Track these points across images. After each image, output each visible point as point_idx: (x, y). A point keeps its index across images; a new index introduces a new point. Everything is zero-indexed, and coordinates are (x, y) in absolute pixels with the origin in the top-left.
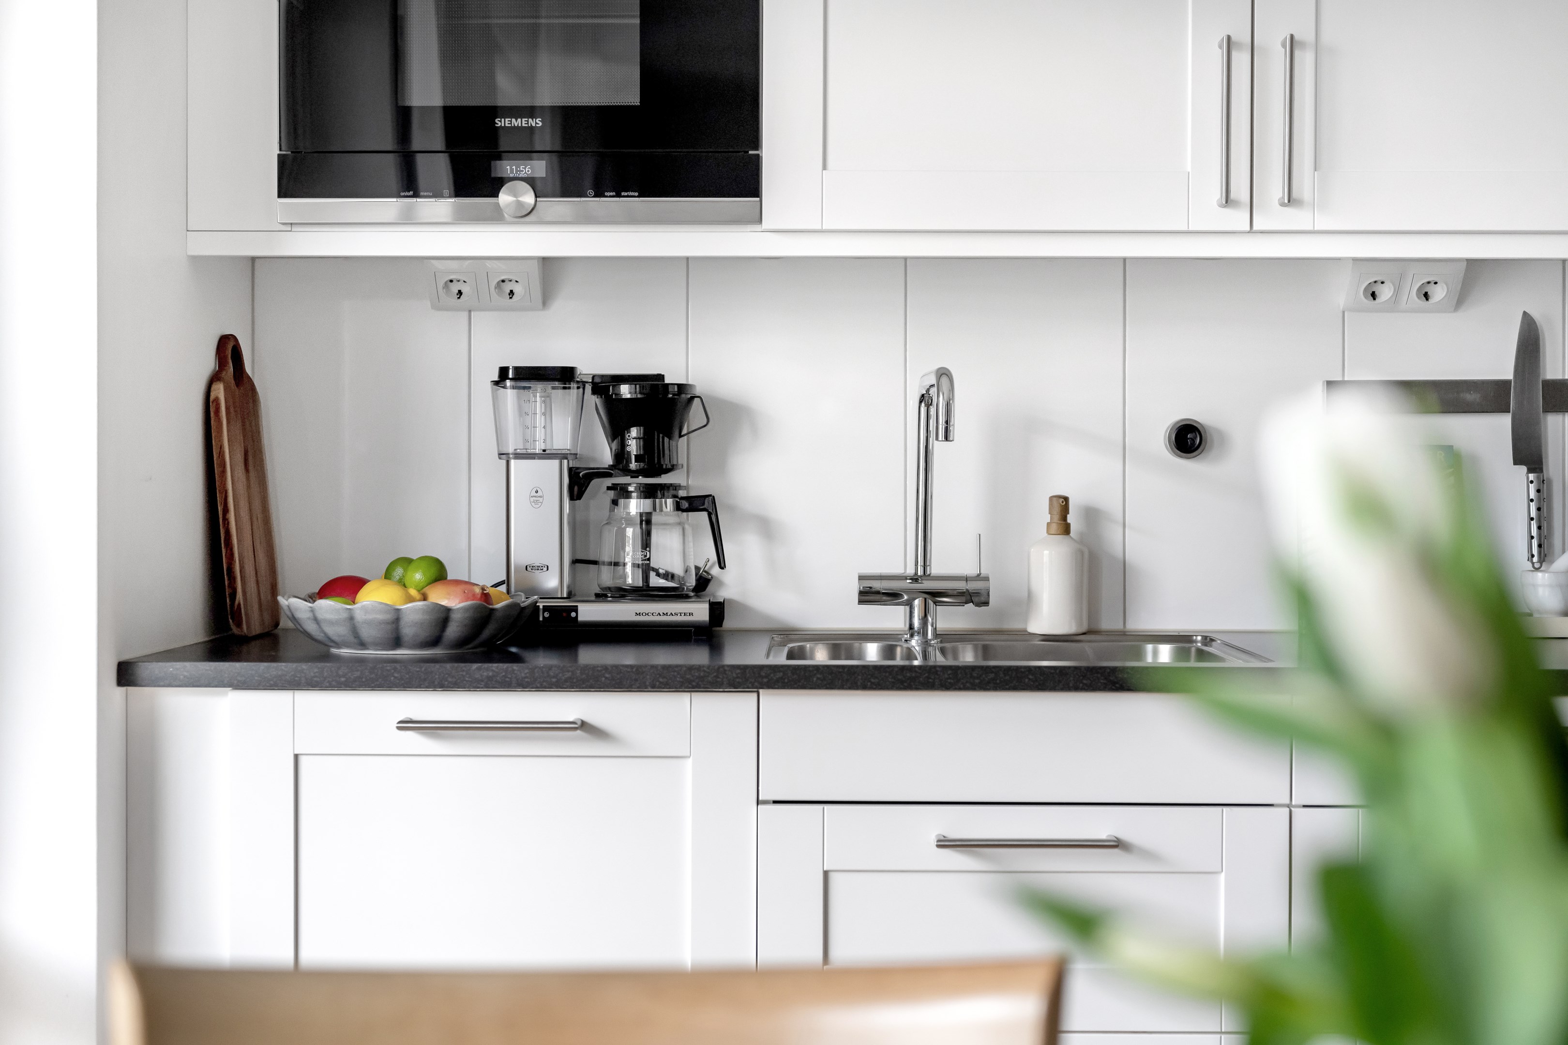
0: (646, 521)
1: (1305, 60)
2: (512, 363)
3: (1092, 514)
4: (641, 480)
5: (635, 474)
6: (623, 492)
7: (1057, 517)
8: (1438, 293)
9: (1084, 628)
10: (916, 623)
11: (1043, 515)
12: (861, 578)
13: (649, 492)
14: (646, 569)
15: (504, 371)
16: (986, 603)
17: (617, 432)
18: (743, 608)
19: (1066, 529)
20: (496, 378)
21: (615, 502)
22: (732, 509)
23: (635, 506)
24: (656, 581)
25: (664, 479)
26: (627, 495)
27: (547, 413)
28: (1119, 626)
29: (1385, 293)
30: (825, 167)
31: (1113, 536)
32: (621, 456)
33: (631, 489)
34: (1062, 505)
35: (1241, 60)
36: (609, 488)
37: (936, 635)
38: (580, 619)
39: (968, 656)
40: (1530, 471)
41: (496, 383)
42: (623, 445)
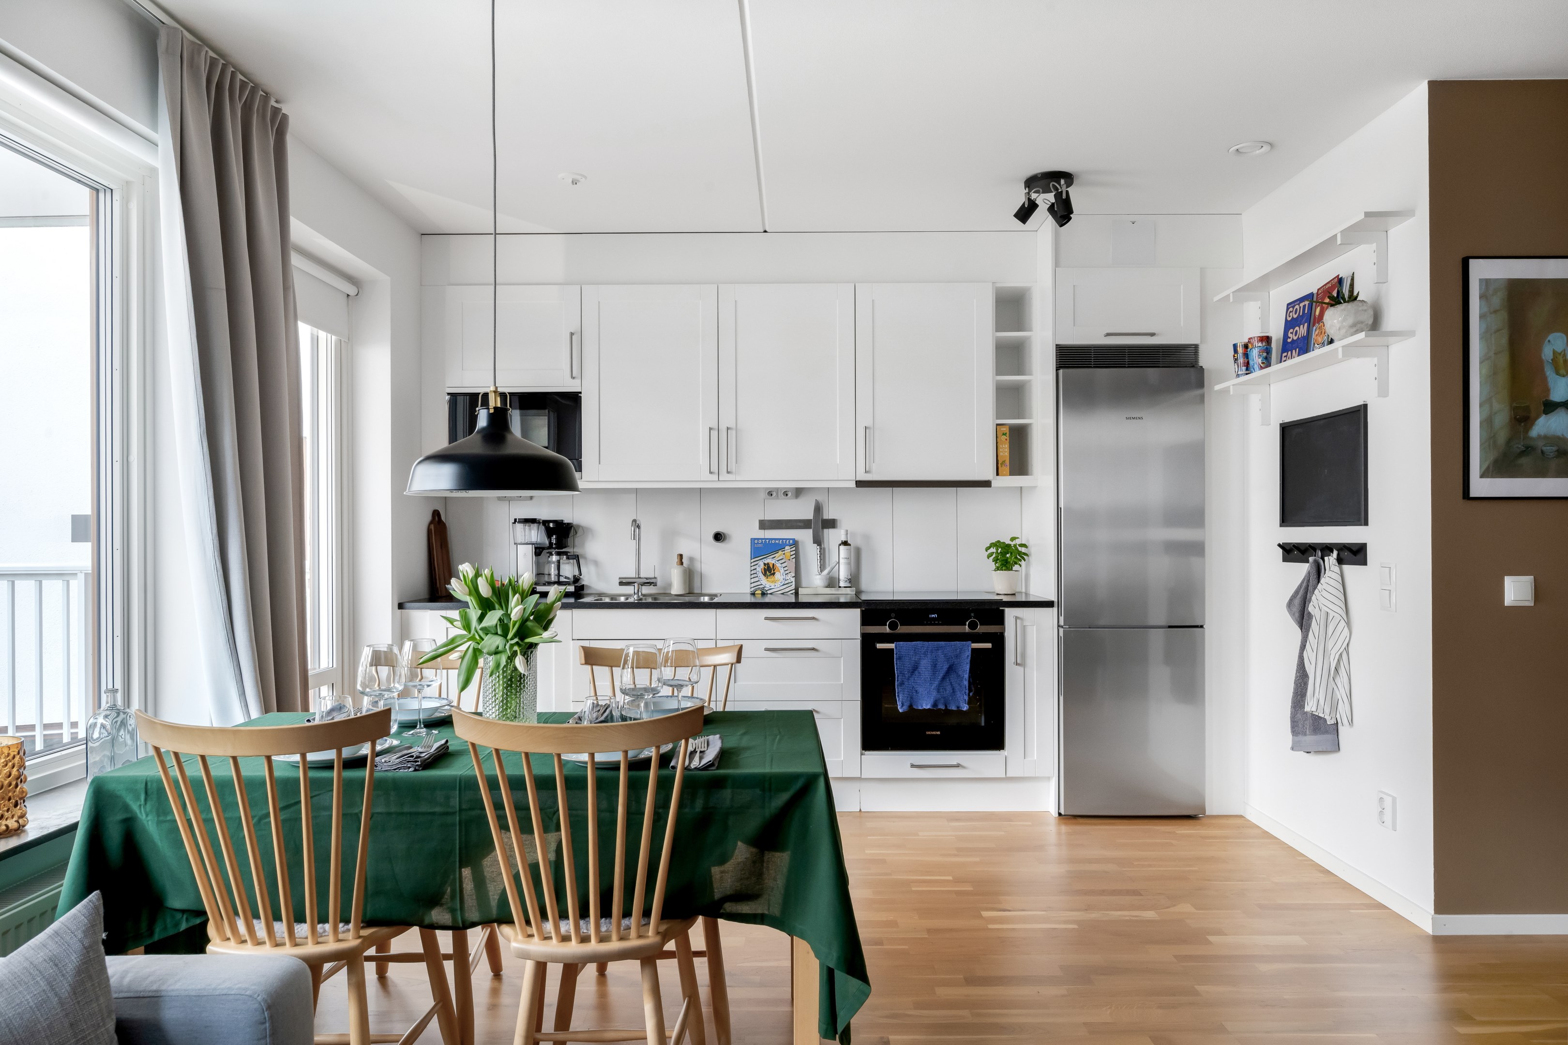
0: (559, 562)
1: (732, 433)
2: (517, 518)
3: (691, 559)
4: (557, 550)
5: (555, 548)
6: (551, 554)
7: (679, 560)
8: (790, 494)
9: (688, 592)
10: (636, 592)
11: (676, 559)
12: (620, 578)
13: (558, 554)
14: (559, 575)
15: (515, 520)
16: (656, 585)
17: (549, 536)
18: (589, 587)
19: (682, 563)
20: (513, 522)
21: (549, 557)
22: (585, 558)
23: (554, 558)
24: (562, 579)
25: (564, 550)
26: (552, 555)
27: (530, 530)
28: (700, 592)
29: (774, 494)
30: (599, 464)
31: (697, 566)
32: (551, 543)
33: (553, 553)
34: (681, 556)
35: (714, 434)
36: (547, 553)
37: (642, 595)
38: (537, 591)
39: (650, 600)
40: (818, 545)
41: (513, 523)
42: (551, 540)
